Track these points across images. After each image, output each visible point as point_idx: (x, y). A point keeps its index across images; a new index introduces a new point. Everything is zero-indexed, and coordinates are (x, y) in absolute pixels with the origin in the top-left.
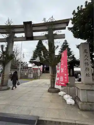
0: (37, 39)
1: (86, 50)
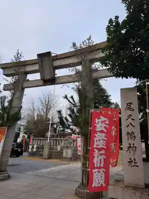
1: (131, 103)
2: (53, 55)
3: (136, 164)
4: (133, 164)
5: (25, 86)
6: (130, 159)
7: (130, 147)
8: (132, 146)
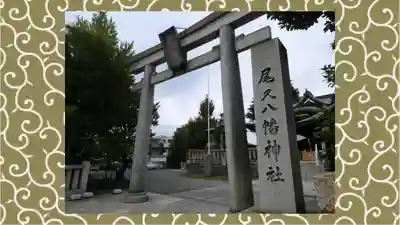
0: (196, 65)
1: (269, 69)
2: (179, 31)
3: (281, 177)
4: (276, 177)
5: (152, 82)
6: (270, 168)
7: (270, 146)
8: (272, 144)
